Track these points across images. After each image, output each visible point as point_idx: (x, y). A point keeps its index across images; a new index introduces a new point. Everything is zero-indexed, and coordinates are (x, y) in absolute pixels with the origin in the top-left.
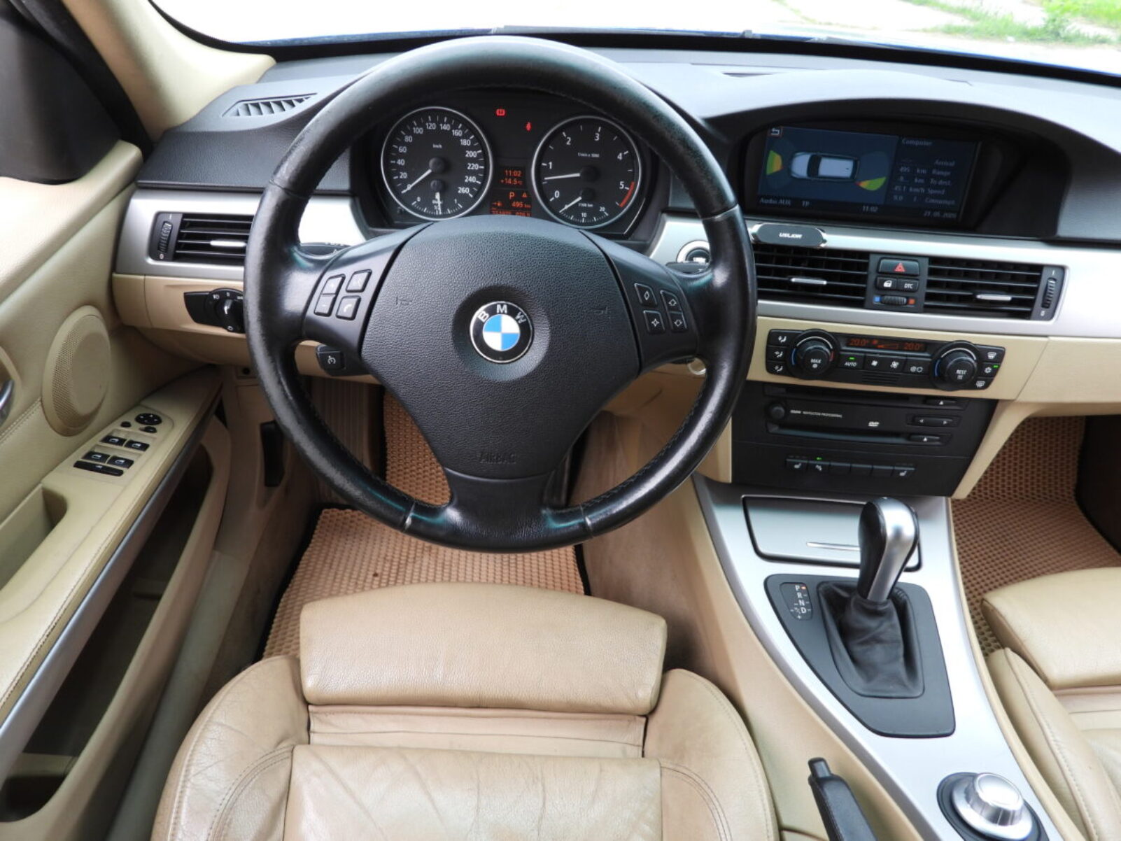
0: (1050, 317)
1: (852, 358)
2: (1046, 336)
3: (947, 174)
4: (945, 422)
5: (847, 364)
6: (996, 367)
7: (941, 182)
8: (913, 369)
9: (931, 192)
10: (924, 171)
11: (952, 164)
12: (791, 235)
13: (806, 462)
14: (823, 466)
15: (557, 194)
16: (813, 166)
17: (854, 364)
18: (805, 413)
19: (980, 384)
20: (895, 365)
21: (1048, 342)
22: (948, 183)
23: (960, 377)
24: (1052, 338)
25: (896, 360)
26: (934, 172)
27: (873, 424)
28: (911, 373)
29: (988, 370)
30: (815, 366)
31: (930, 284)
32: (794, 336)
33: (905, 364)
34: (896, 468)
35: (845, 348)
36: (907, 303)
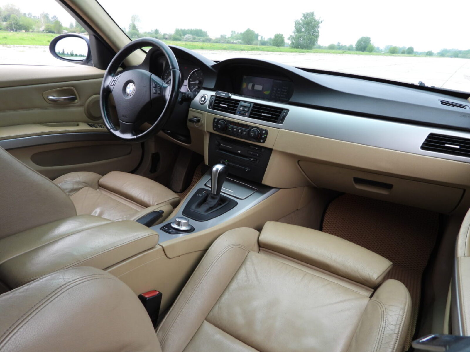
0: (282, 123)
1: (230, 128)
2: (280, 129)
3: (286, 91)
4: (257, 155)
5: (229, 129)
6: (265, 136)
7: (284, 93)
8: (244, 133)
9: (282, 96)
10: (280, 90)
11: (287, 88)
12: (223, 94)
13: (223, 161)
14: (227, 163)
15: (192, 87)
16: (253, 87)
17: (230, 129)
18: (224, 145)
19: (262, 141)
20: (240, 131)
21: (279, 130)
22: (286, 93)
23: (252, 136)
24: (281, 129)
25: (240, 130)
26: (283, 90)
27: (239, 152)
28: (243, 134)
29: (263, 137)
30: (219, 127)
31: (252, 110)
32: (219, 120)
33: (242, 131)
34: (246, 168)
35: (229, 125)
36: (246, 114)
